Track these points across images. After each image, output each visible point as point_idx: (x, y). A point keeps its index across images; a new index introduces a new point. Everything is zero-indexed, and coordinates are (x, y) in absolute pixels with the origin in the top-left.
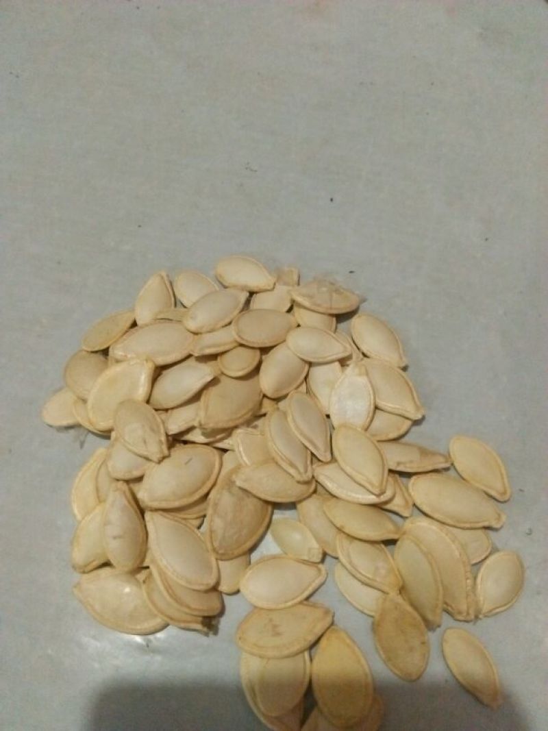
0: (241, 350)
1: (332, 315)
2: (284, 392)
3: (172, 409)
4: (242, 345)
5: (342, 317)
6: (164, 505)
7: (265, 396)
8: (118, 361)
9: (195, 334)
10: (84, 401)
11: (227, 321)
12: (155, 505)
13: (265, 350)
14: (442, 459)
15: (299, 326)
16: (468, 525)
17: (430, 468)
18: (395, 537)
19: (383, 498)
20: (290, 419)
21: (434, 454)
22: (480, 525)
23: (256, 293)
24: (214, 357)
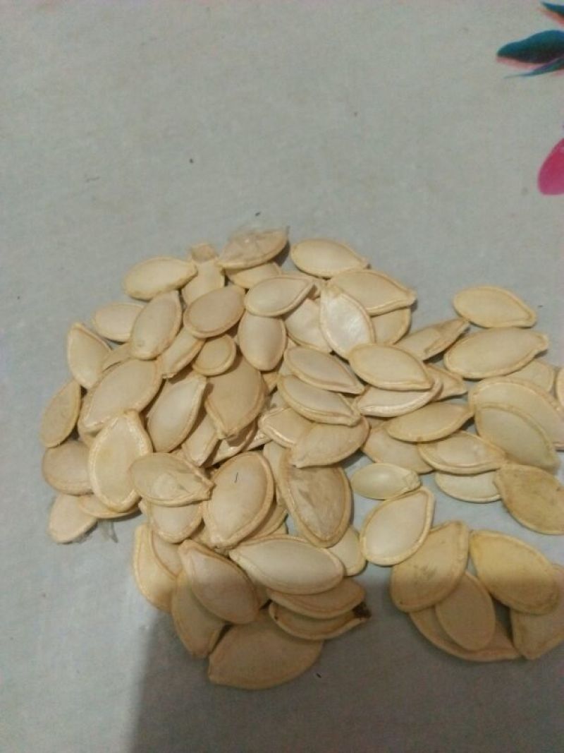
0: (211, 344)
1: (270, 261)
2: (278, 358)
3: (185, 440)
4: (208, 340)
5: (280, 258)
6: (243, 533)
7: (263, 372)
8: (95, 434)
9: (154, 359)
10: (90, 493)
11: (176, 327)
12: (234, 539)
13: (233, 331)
14: (458, 324)
15: (247, 290)
16: (522, 364)
17: (455, 337)
18: (470, 415)
19: (436, 389)
20: (301, 377)
21: (449, 323)
22: (532, 356)
23: (184, 286)
24: (188, 369)
